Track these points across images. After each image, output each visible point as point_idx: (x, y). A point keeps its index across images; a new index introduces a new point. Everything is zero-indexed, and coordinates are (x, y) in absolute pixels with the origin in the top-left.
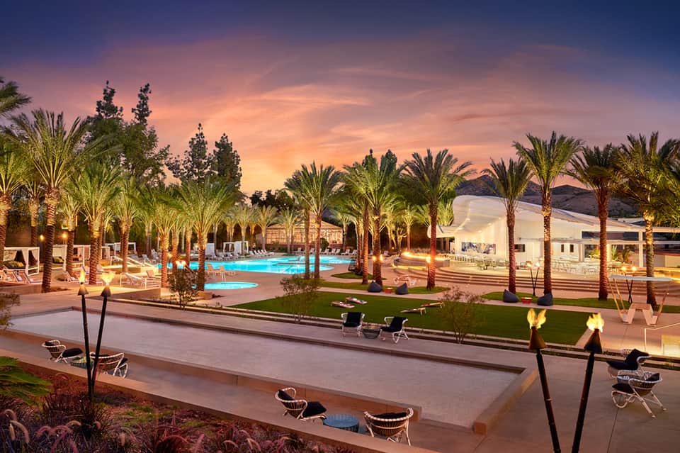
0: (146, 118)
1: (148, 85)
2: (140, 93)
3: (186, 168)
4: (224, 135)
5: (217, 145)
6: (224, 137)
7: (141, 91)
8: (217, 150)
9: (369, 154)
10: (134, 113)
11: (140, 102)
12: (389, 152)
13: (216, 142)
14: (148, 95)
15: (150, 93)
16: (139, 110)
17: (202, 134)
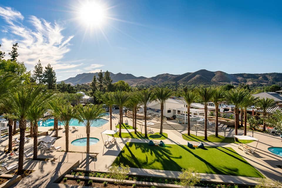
0: (16, 57)
1: (17, 43)
2: (13, 47)
3: (34, 77)
4: (49, 64)
5: (46, 68)
6: (49, 65)
7: (13, 46)
8: (46, 70)
9: (100, 72)
10: (10, 55)
11: (13, 50)
12: (107, 71)
13: (46, 67)
14: (17, 48)
15: (18, 47)
16: (12, 54)
17: (40, 64)
